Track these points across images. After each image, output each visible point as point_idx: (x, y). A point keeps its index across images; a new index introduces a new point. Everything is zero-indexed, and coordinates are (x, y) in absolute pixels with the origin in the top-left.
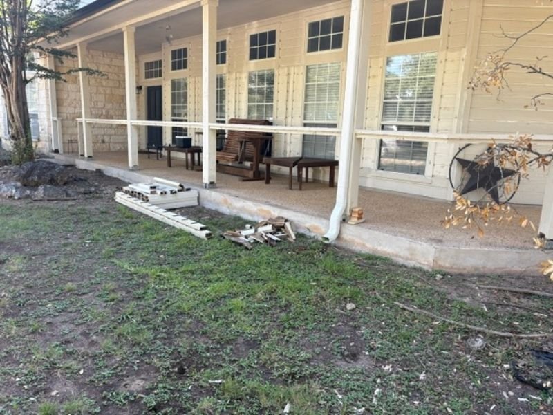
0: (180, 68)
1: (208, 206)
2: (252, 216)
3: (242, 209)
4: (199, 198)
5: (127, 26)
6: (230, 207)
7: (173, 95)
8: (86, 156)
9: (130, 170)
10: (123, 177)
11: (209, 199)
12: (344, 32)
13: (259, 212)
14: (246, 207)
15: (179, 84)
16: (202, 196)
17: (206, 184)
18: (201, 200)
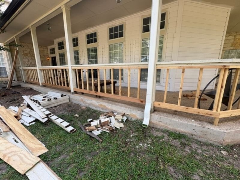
0: (61, 49)
1: (74, 102)
2: (96, 107)
3: (90, 104)
4: (69, 99)
5: (31, 26)
6: (85, 102)
7: (60, 59)
8: (24, 82)
9: (41, 87)
10: (38, 90)
11: (74, 99)
12: (124, 31)
13: (99, 106)
14: (92, 103)
15: (62, 55)
16: (71, 97)
17: (72, 92)
18: (71, 100)
